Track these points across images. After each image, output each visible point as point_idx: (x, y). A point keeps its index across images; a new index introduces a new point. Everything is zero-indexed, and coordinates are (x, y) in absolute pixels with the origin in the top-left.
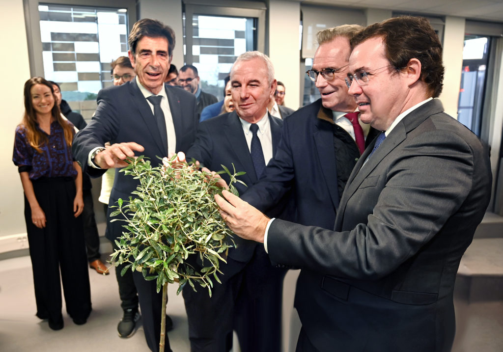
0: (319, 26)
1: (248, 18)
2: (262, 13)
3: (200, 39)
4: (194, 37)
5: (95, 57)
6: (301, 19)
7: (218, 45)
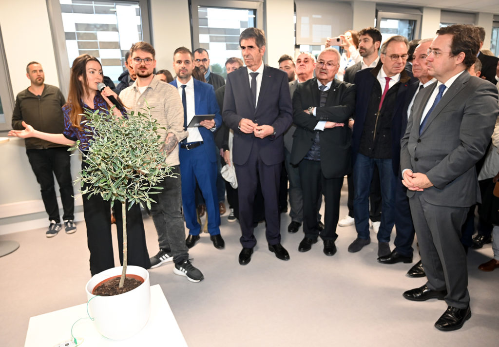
0: (314, 16)
1: (250, 9)
2: (260, 5)
3: (209, 29)
4: (200, 27)
5: (116, 45)
6: (295, 10)
7: (225, 34)
